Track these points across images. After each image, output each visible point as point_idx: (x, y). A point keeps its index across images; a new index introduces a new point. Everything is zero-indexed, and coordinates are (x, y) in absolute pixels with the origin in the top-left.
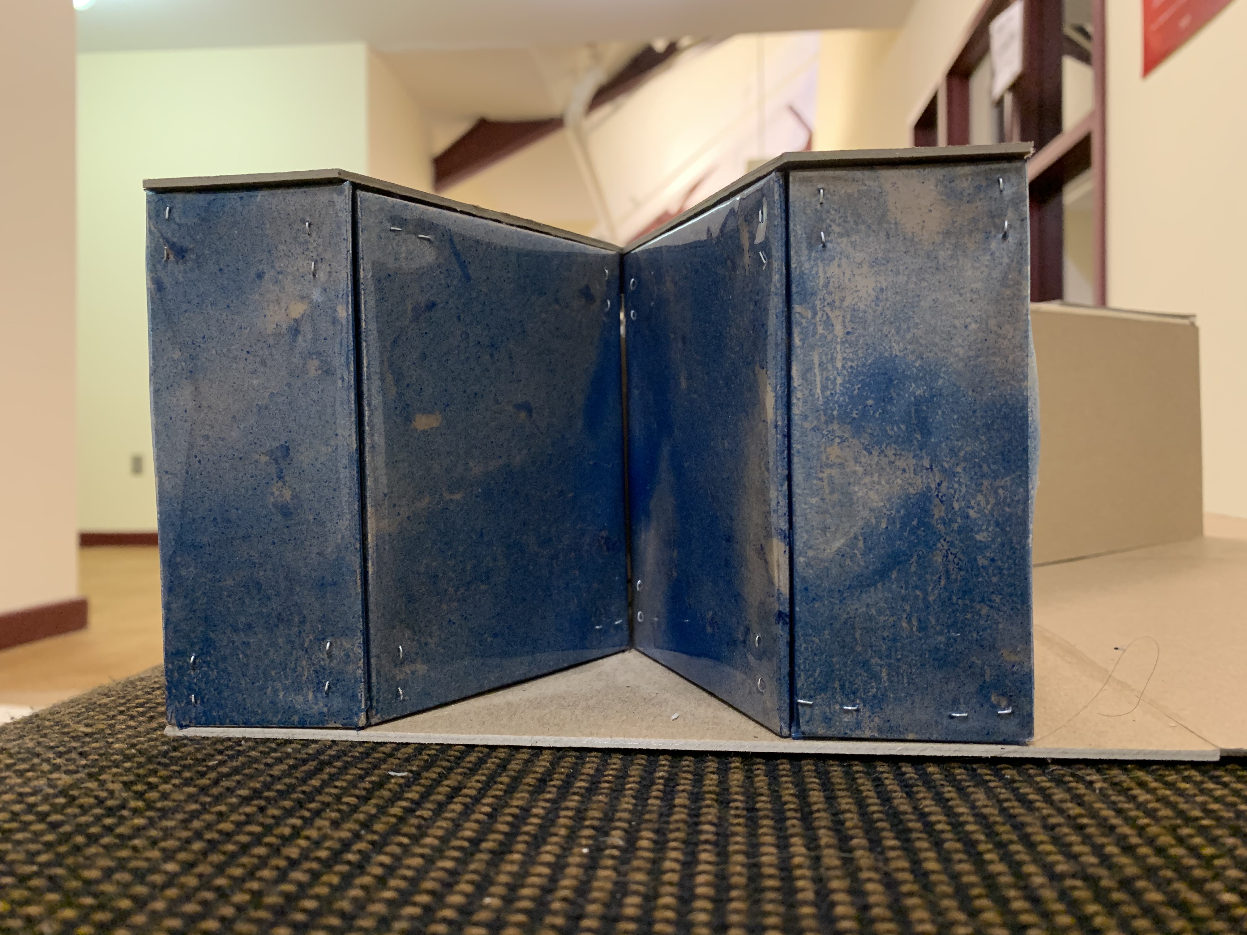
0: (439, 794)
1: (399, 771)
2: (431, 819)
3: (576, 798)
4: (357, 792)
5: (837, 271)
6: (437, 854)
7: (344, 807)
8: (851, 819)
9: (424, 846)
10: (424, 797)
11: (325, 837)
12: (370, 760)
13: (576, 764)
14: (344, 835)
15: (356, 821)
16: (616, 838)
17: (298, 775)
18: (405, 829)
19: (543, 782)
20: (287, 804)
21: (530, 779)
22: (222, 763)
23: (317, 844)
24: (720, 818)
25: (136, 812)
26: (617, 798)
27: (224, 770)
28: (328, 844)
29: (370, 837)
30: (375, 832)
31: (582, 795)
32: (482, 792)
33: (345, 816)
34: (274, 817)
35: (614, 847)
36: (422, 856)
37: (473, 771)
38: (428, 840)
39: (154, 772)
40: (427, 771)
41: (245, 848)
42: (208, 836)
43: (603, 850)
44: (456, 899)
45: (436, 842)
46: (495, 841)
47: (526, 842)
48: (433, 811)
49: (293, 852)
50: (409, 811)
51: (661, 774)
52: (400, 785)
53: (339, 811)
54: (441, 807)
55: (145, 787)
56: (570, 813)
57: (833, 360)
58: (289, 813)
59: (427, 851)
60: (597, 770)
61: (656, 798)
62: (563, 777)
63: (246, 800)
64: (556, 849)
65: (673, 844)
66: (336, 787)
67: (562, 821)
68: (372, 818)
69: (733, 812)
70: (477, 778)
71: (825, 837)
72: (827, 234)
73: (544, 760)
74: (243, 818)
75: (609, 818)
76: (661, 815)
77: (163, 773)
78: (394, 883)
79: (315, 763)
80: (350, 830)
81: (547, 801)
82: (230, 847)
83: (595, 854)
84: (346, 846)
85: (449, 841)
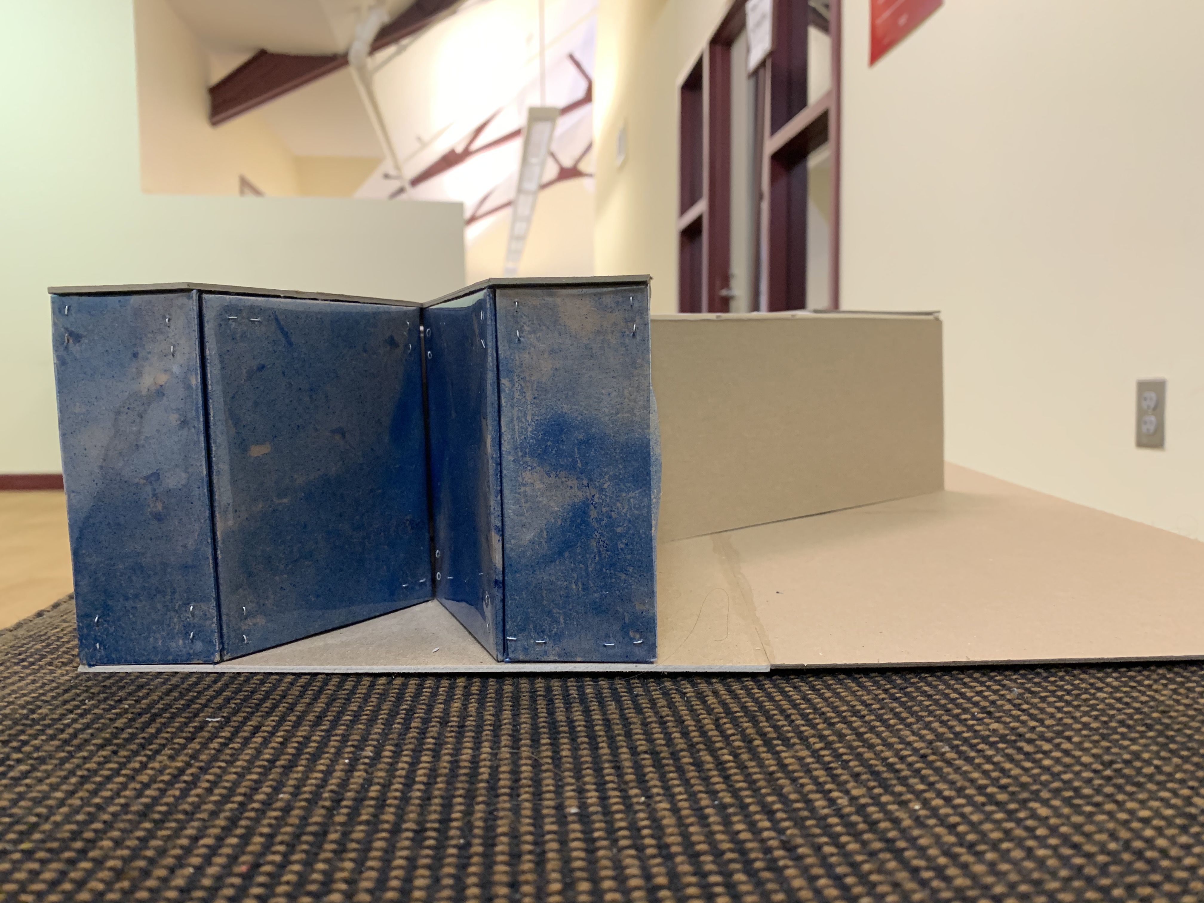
0: (245, 731)
1: (214, 717)
2: (240, 749)
3: (343, 727)
4: (184, 735)
5: (527, 356)
6: (245, 771)
7: (176, 746)
8: (525, 728)
9: (237, 767)
10: (234, 734)
11: (166, 767)
12: (191, 710)
13: (344, 704)
14: (179, 764)
15: (186, 755)
16: (368, 752)
17: (137, 725)
18: (223, 757)
19: (320, 719)
20: (133, 747)
21: (311, 717)
22: (74, 721)
23: (161, 771)
24: (439, 733)
25: (19, 761)
26: (371, 726)
27: (78, 726)
28: (168, 771)
29: (197, 764)
30: (202, 761)
31: (347, 725)
32: (276, 729)
33: (178, 752)
34: (125, 757)
35: (366, 757)
36: (235, 773)
37: (269, 714)
38: (239, 763)
39: (23, 732)
40: (235, 716)
41: (108, 779)
42: (80, 773)
43: (359, 760)
44: (260, 797)
45: (245, 764)
46: (285, 760)
47: (307, 759)
48: (241, 743)
49: (144, 778)
50: (224, 745)
51: (405, 707)
52: (216, 728)
53: (173, 749)
54: (247, 741)
55: (19, 744)
56: (338, 738)
57: (525, 415)
58: (136, 753)
59: (239, 770)
60: (360, 707)
61: (399, 723)
62: (334, 714)
63: (102, 747)
64: (328, 762)
65: (405, 753)
66: (167, 732)
67: (332, 743)
68: (198, 752)
69: (448, 729)
70: (272, 718)
71: (505, 740)
72: (521, 331)
73: (321, 703)
74: (102, 759)
75: (364, 739)
76: (400, 735)
77: (30, 731)
78: (217, 791)
79: (148, 715)
80: (182, 761)
81: (322, 731)
82: (98, 779)
83: (353, 763)
84: (182, 771)
85: (254, 763)
